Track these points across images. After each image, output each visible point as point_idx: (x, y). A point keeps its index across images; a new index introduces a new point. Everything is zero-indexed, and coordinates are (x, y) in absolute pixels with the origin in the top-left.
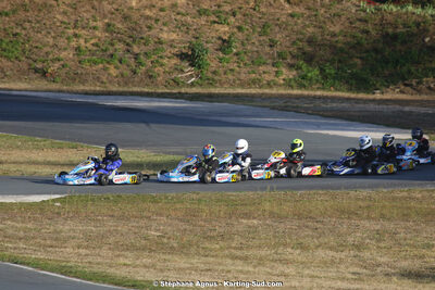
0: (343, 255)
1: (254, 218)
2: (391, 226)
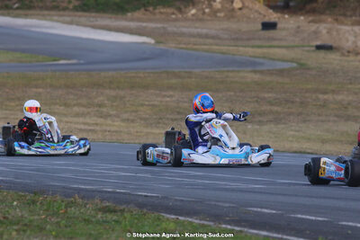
0: (90, 110)
1: (40, 88)
2: (122, 93)
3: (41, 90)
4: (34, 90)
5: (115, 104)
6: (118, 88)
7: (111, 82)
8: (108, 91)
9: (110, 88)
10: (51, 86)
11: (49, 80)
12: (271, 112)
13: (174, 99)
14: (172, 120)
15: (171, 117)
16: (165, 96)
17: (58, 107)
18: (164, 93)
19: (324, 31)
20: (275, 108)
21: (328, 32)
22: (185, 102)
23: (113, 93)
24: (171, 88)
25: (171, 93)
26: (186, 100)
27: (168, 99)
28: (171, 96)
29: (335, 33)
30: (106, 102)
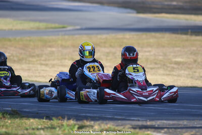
3: (54, 49)
4: (49, 49)
5: (108, 58)
6: (111, 46)
7: (105, 43)
8: (103, 49)
9: (105, 47)
10: (62, 46)
11: (60, 42)
13: (152, 53)
14: (152, 69)
15: (151, 66)
16: (145, 52)
17: (67, 61)
18: (145, 49)
22: (160, 55)
23: (107, 50)
24: (149, 45)
25: (150, 49)
26: (161, 54)
27: (148, 54)
28: (149, 52)
30: (102, 57)
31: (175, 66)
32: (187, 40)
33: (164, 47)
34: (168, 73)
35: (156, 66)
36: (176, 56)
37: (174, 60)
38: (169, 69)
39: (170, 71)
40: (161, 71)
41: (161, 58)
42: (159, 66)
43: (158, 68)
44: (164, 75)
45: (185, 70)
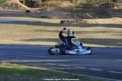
12: (32, 35)
19: (43, 13)
20: (33, 34)
21: (44, 13)
28: (5, 31)
29: (46, 13)
31: (15, 36)
32: (18, 27)
33: (10, 29)
34: (12, 39)
35: (8, 36)
36: (15, 33)
37: (14, 34)
38: (13, 37)
39: (13, 38)
40: (10, 38)
41: (9, 33)
42: (9, 36)
43: (9, 37)
44: (11, 40)
45: (18, 38)
